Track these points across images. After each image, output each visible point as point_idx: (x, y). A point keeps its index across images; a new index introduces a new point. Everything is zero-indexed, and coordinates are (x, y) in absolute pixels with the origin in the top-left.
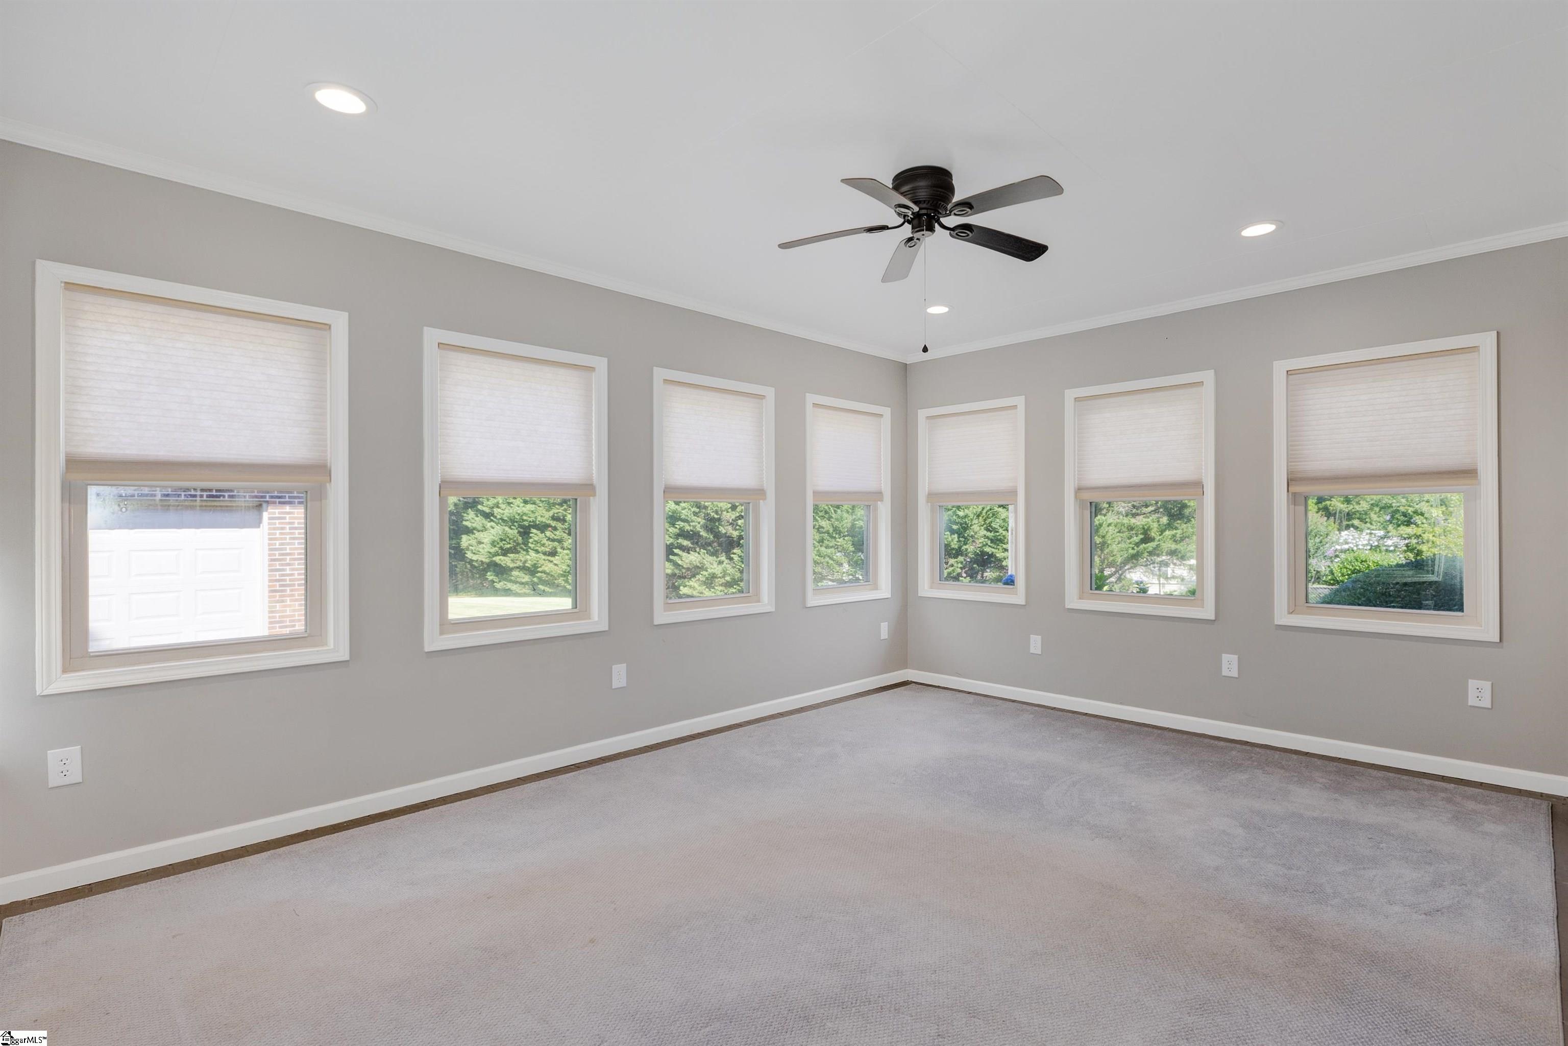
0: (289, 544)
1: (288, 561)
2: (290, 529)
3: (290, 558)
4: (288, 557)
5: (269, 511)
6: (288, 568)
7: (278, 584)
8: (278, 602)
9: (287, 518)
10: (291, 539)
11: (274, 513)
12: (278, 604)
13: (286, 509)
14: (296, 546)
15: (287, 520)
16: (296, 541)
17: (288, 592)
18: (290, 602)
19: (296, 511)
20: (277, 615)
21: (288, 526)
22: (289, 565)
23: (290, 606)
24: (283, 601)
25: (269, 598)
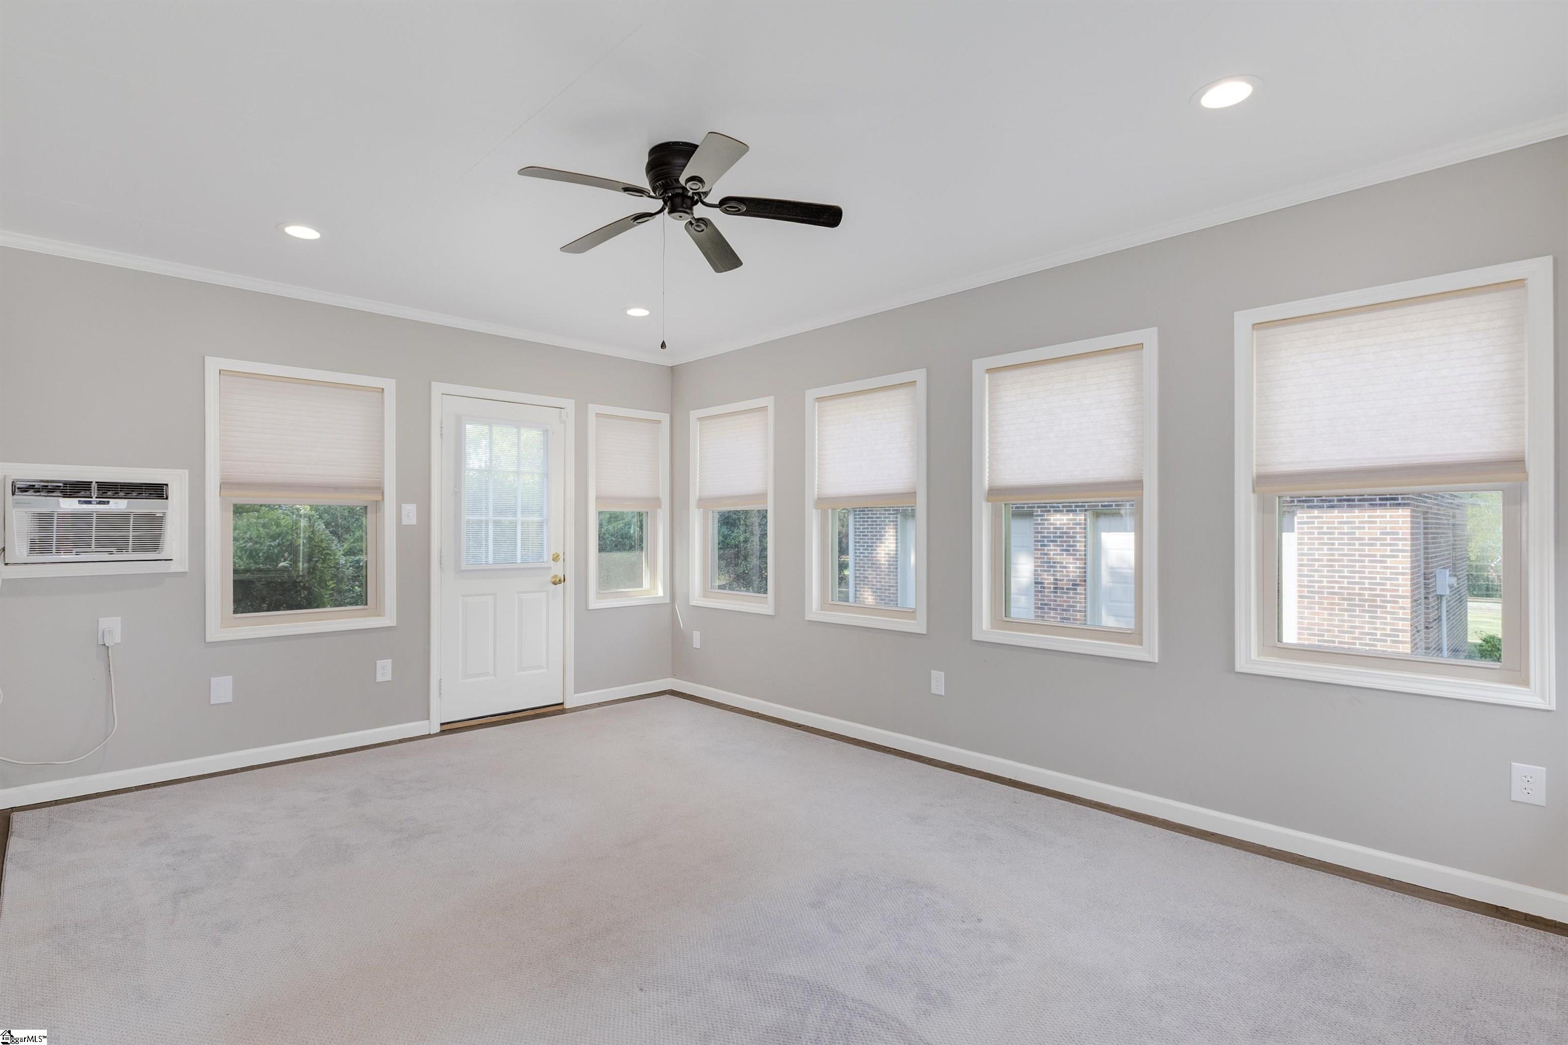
0: (1318, 549)
1: (1316, 568)
2: (1319, 533)
3: (1318, 565)
4: (1317, 563)
5: (1298, 515)
6: (1316, 574)
7: (1306, 589)
8: (1307, 608)
9: (1316, 523)
10: (1319, 544)
11: (1303, 518)
12: (1306, 611)
13: (1314, 513)
14: (1325, 552)
15: (1316, 525)
16: (1326, 547)
17: (1317, 600)
18: (1319, 609)
19: (1325, 515)
20: (1306, 621)
21: (1316, 531)
22: (1317, 571)
23: (1318, 614)
24: (1311, 608)
25: (1298, 603)
